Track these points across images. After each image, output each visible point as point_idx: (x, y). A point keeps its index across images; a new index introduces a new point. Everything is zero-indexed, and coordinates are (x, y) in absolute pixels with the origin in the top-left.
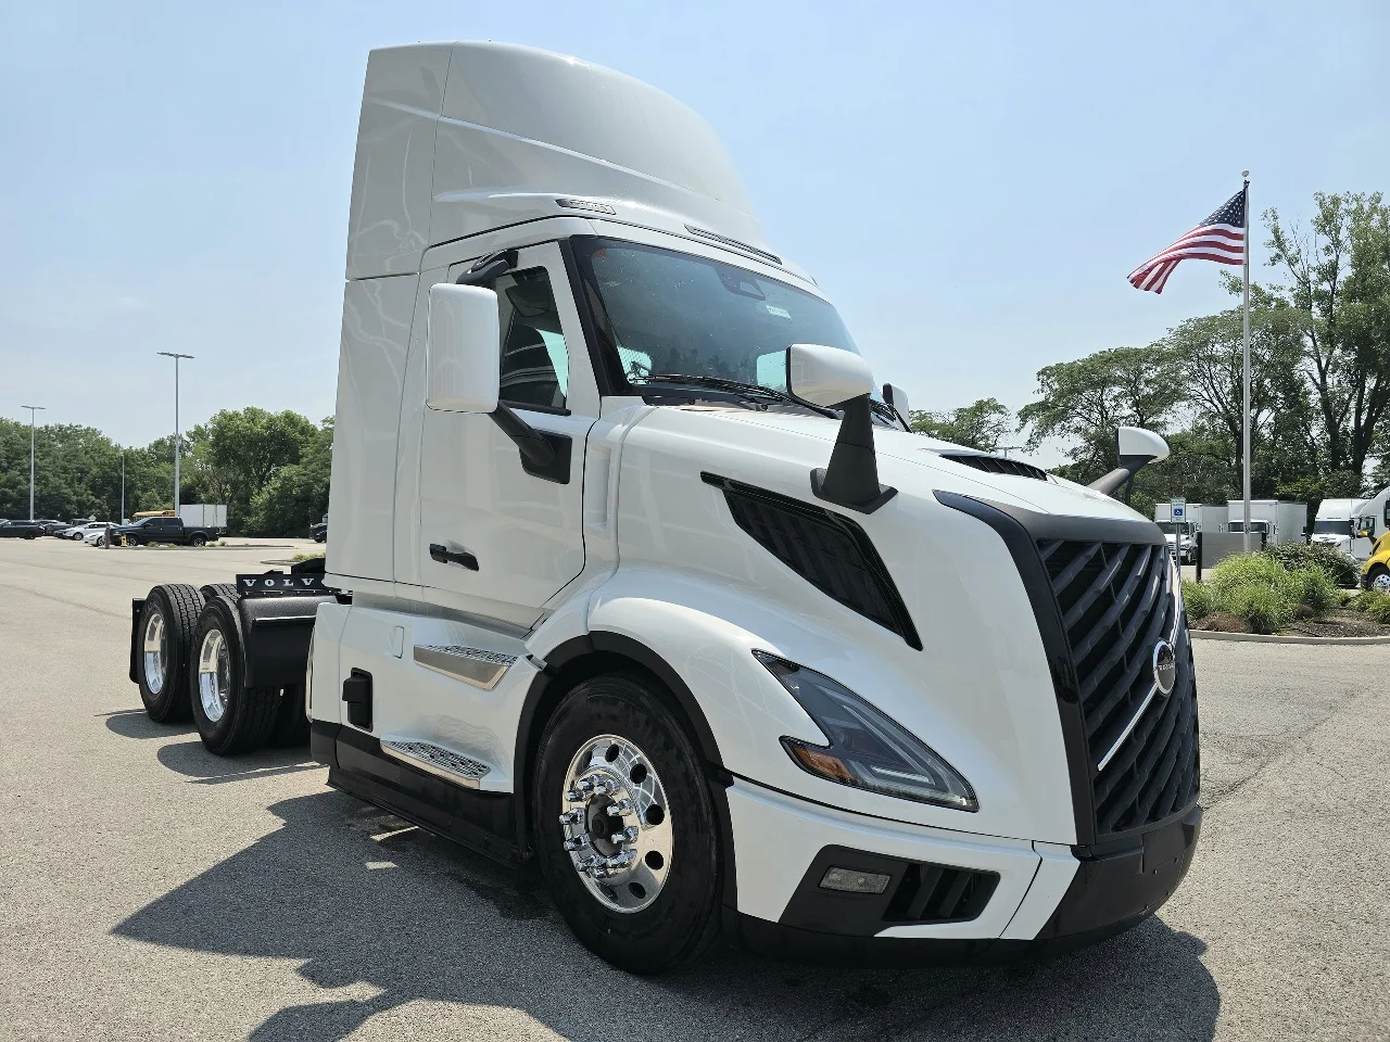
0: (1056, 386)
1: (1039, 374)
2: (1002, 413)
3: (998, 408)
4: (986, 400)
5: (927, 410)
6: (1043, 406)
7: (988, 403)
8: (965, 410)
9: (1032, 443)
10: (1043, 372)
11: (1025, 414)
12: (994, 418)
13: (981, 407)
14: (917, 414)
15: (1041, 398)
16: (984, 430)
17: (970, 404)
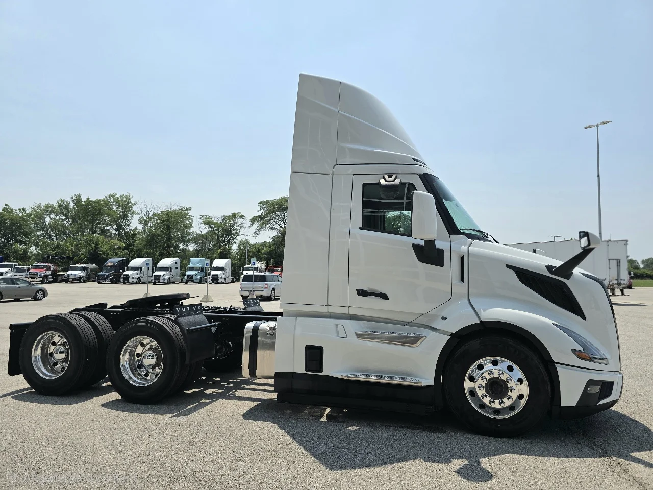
0: (266, 209)
1: (259, 203)
2: (243, 219)
3: (242, 217)
4: (237, 213)
5: (209, 215)
6: (261, 217)
7: (237, 214)
8: (227, 216)
9: (256, 233)
10: (260, 203)
11: (253, 220)
12: (239, 221)
13: (234, 216)
14: (205, 217)
15: (259, 214)
16: (235, 226)
17: (229, 214)
